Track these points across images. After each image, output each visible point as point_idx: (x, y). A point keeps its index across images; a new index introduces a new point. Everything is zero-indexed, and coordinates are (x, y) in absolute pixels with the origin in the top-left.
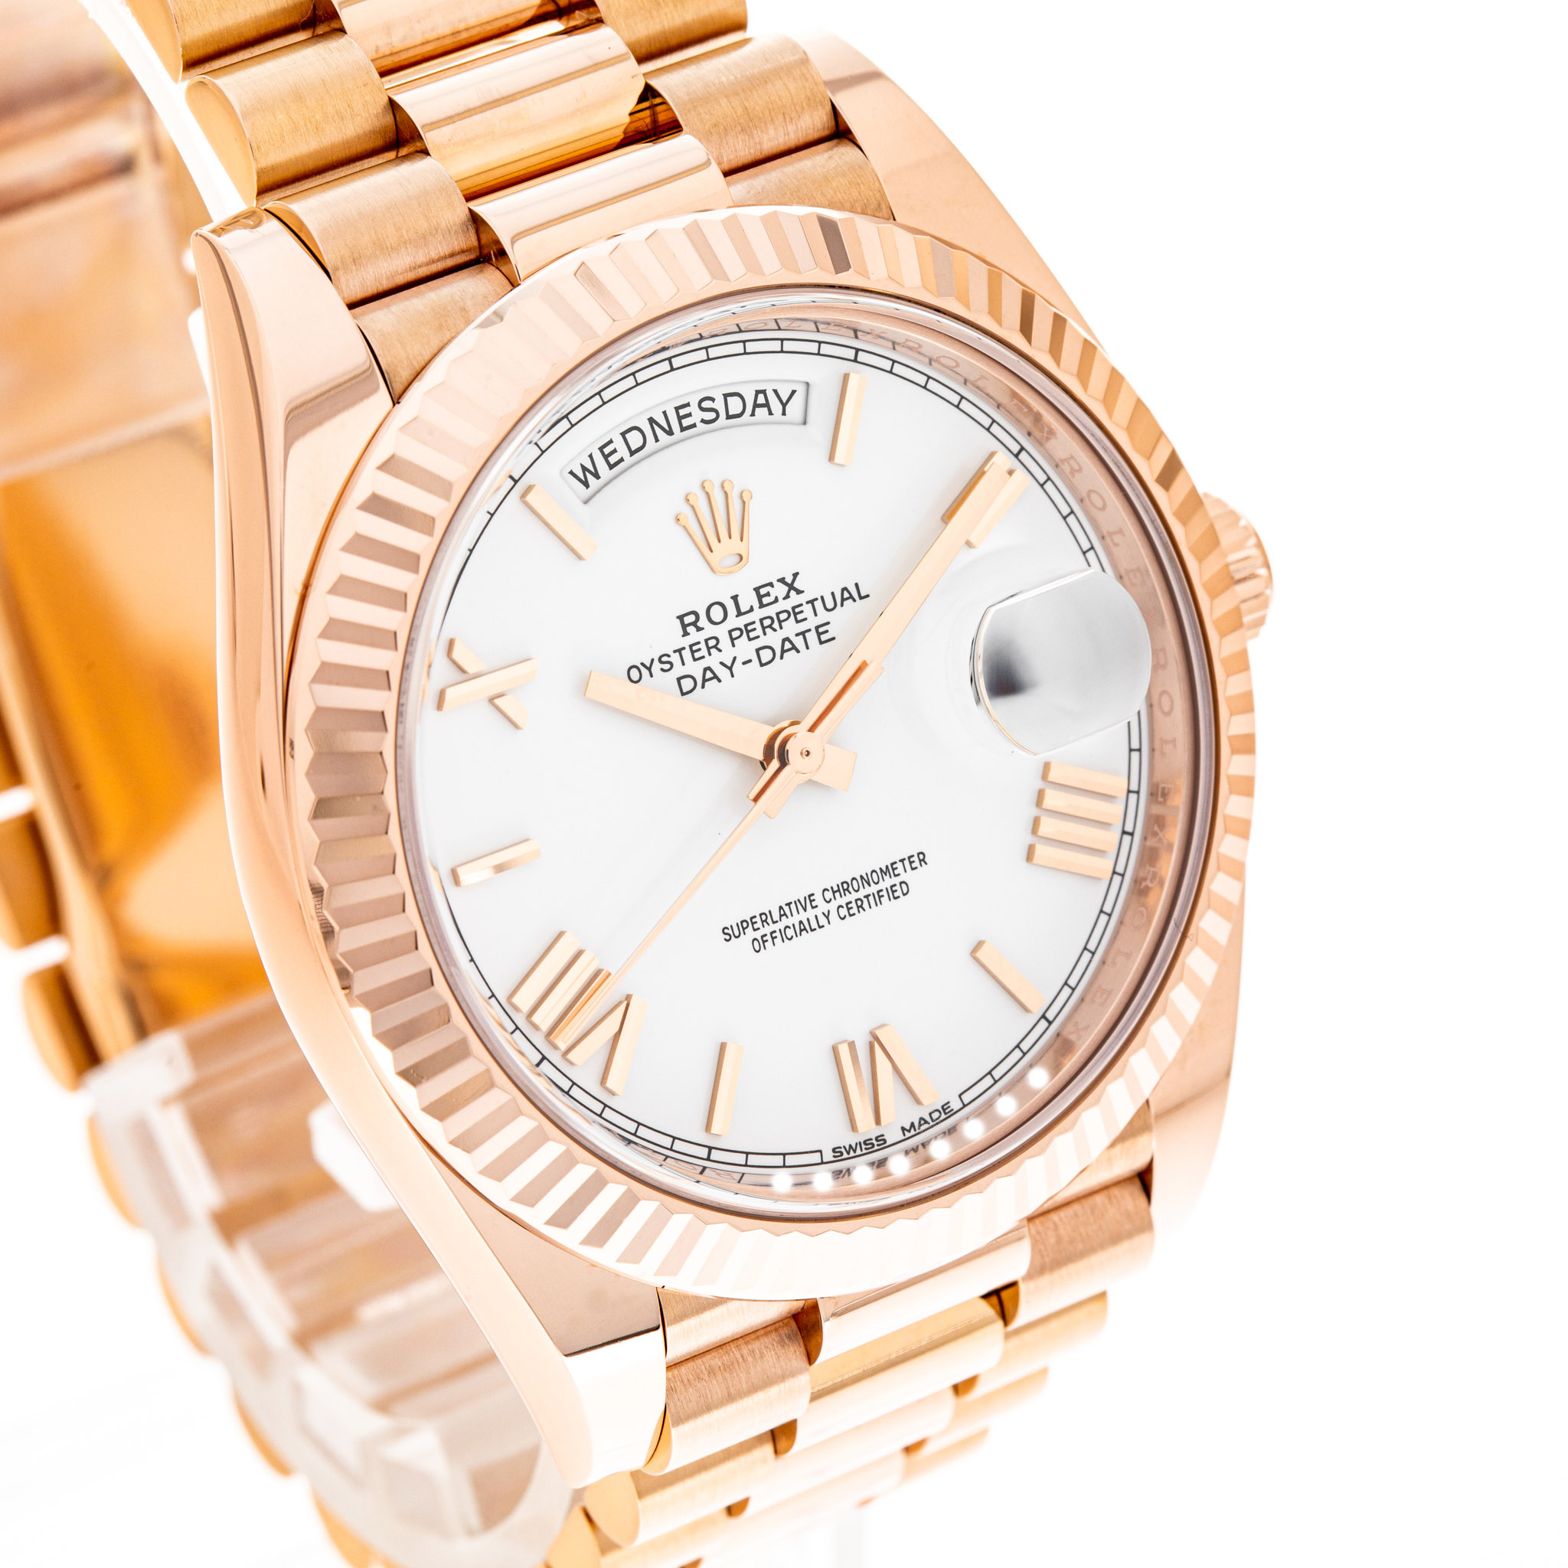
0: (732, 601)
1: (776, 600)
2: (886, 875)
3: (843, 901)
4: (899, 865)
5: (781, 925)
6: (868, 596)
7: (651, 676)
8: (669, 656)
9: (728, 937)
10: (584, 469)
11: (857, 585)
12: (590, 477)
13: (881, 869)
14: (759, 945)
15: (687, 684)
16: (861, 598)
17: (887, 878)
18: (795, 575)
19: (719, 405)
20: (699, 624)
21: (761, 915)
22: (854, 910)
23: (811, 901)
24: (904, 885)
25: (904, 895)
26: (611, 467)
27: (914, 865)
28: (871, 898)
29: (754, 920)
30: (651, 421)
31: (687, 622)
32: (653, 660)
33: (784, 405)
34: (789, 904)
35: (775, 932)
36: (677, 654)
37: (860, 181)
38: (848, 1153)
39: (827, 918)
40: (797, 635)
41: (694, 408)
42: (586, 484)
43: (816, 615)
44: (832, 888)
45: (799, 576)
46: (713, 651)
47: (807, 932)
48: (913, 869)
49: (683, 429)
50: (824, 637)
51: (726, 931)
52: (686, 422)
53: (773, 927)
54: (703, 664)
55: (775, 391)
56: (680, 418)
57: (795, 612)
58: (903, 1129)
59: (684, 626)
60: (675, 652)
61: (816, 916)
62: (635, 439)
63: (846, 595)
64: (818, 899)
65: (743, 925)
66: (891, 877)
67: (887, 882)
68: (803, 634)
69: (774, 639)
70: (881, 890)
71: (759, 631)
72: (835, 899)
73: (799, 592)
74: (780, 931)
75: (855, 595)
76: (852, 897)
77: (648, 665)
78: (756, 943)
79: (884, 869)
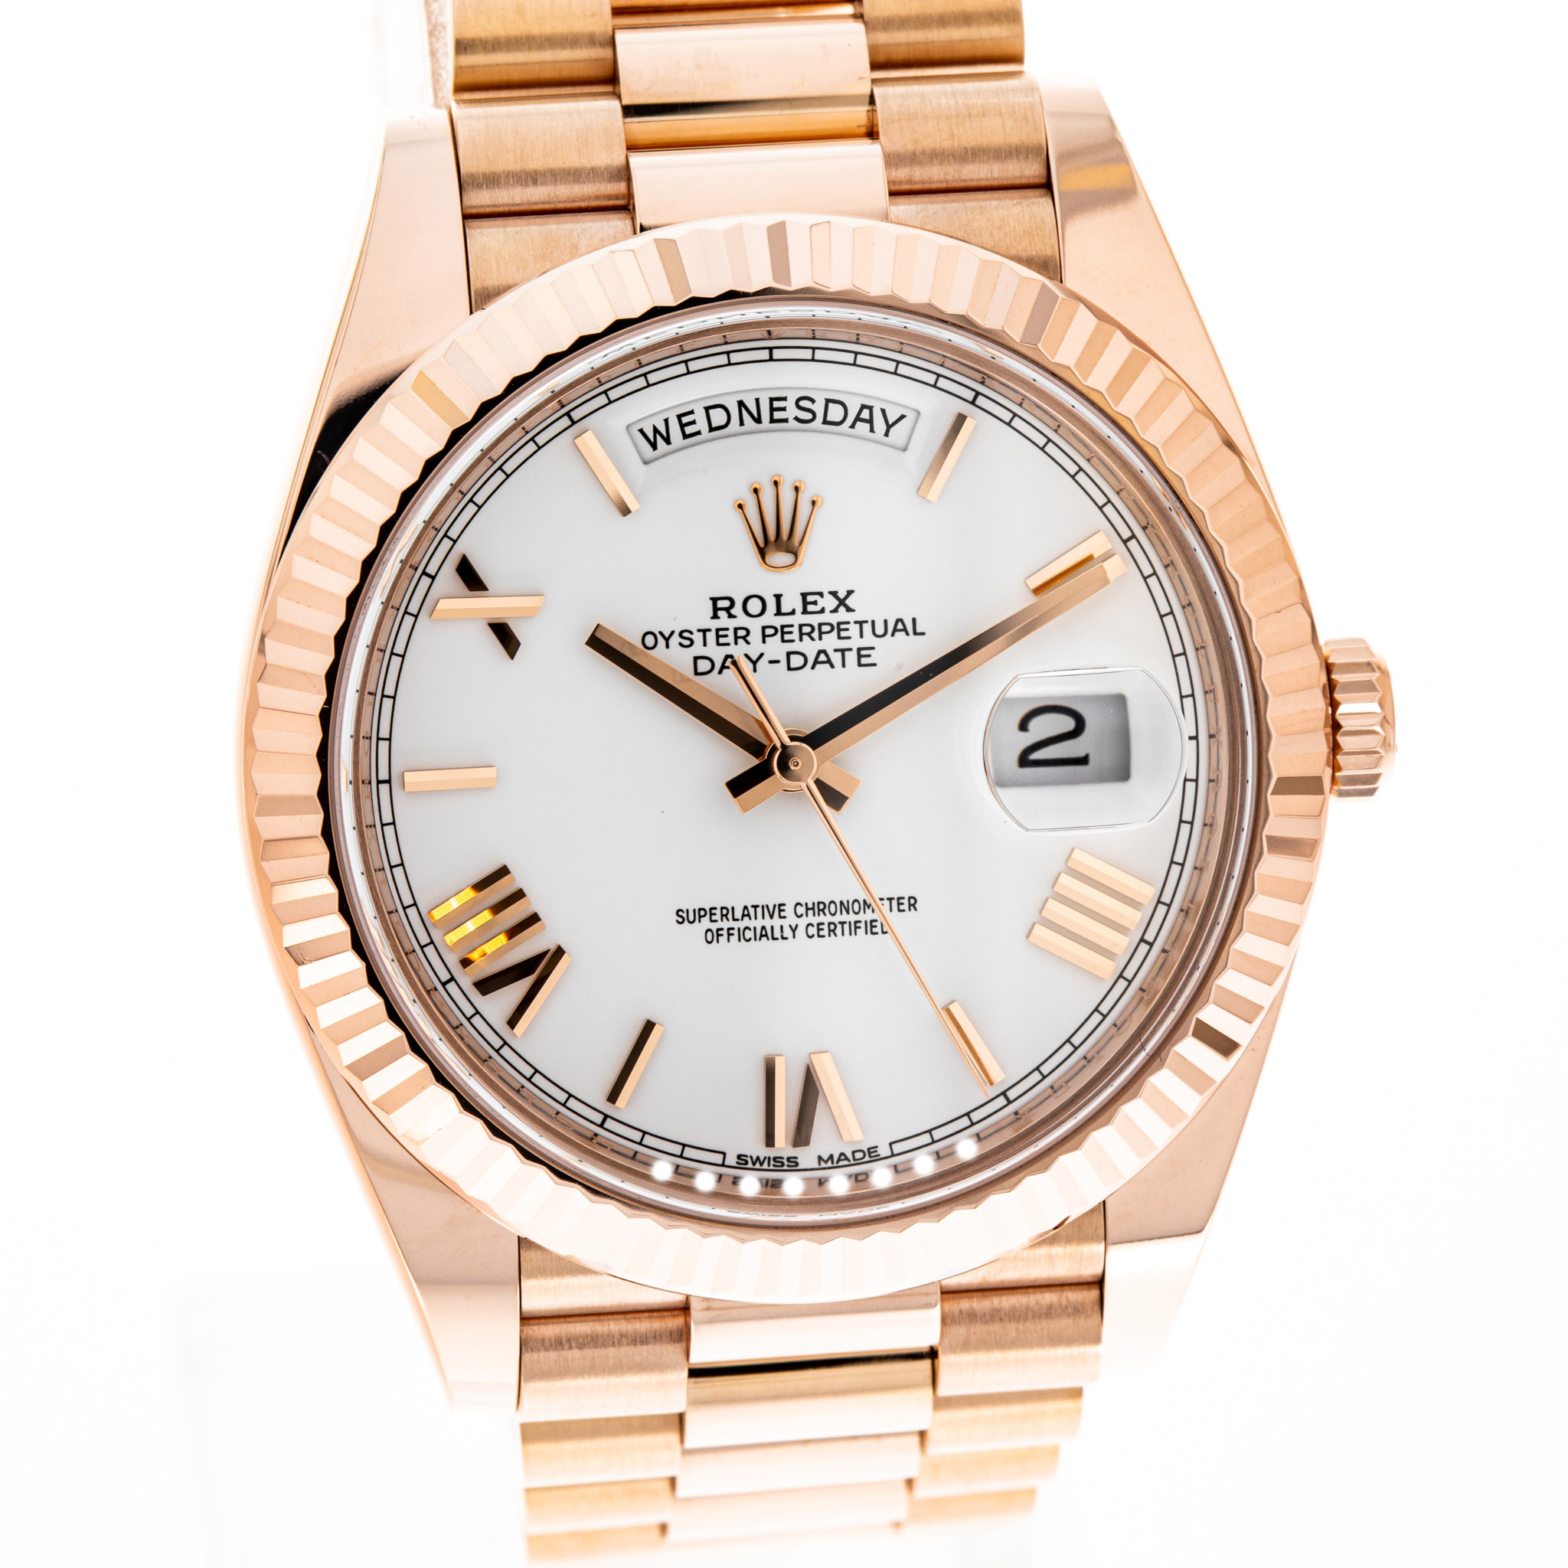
0: (774, 599)
1: (822, 611)
2: (869, 908)
3: (815, 920)
4: (886, 903)
5: (742, 925)
6: (923, 634)
7: (667, 646)
8: (691, 633)
9: (680, 920)
10: (656, 431)
11: (914, 620)
12: (660, 441)
13: (865, 900)
14: (713, 936)
15: (704, 665)
16: (915, 633)
17: (869, 911)
18: (850, 593)
19: (819, 408)
20: (733, 611)
21: (722, 908)
22: (825, 932)
23: (780, 911)
24: (885, 924)
25: (883, 933)
26: (685, 436)
27: (901, 907)
28: (846, 926)
29: (713, 911)
30: (741, 404)
31: (720, 605)
32: (672, 633)
33: (889, 427)
34: (755, 907)
35: (733, 929)
36: (701, 634)
37: (1035, 233)
38: (754, 1164)
39: (794, 931)
40: (836, 650)
41: (790, 404)
42: (654, 446)
43: (862, 636)
44: (806, 904)
45: (853, 595)
46: (740, 641)
47: (768, 939)
48: (899, 910)
49: (772, 421)
50: (864, 661)
51: (680, 913)
52: (777, 415)
53: (732, 924)
54: (726, 650)
55: (883, 411)
56: (772, 410)
57: (839, 628)
58: (820, 1158)
59: (716, 609)
60: (699, 630)
61: (782, 927)
62: (718, 417)
63: (900, 626)
64: (789, 911)
65: (700, 913)
66: (873, 911)
67: (869, 915)
68: (843, 651)
69: (810, 647)
70: (860, 922)
71: (795, 636)
72: (807, 915)
73: (849, 609)
74: (739, 929)
75: (910, 629)
76: (826, 919)
77: (667, 636)
78: (709, 933)
79: (868, 902)
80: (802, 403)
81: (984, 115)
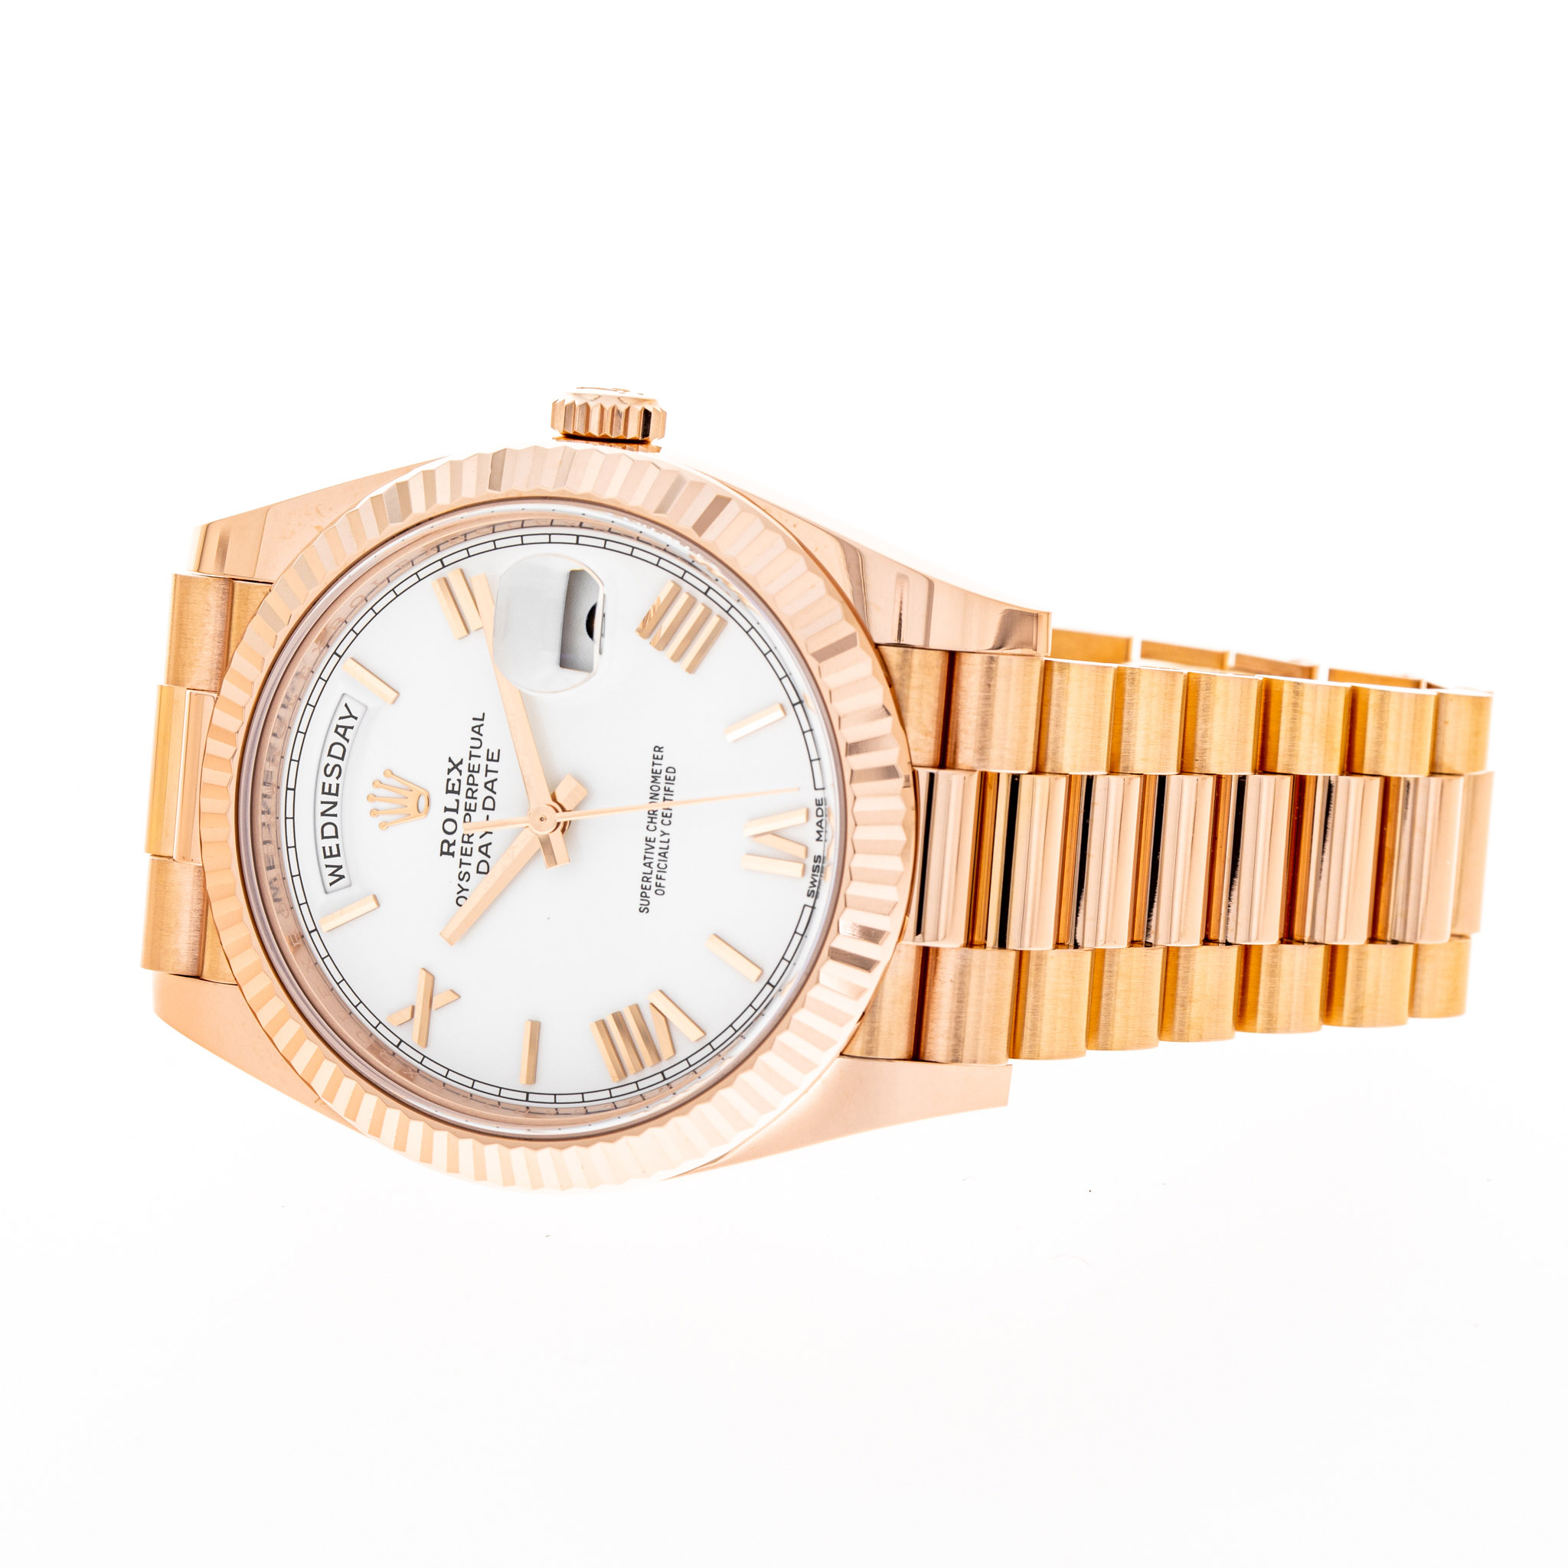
0: (447, 812)
1: (459, 781)
2: (657, 780)
3: (660, 818)
4: (656, 767)
5: (655, 869)
6: (484, 714)
7: (467, 890)
8: (461, 872)
9: (646, 910)
10: (332, 874)
11: (474, 719)
12: (338, 873)
13: (652, 782)
14: (660, 889)
15: (483, 867)
16: (483, 720)
17: (659, 780)
18: (450, 760)
19: (333, 762)
20: (451, 842)
21: (643, 880)
22: (669, 812)
23: (650, 841)
24: (669, 770)
25: (675, 772)
26: (338, 855)
27: (660, 757)
28: (667, 797)
29: (644, 887)
30: (323, 814)
31: (446, 850)
32: (459, 885)
33: (351, 716)
34: (645, 858)
35: (657, 875)
36: (462, 866)
38: (814, 886)
39: (665, 834)
40: (486, 776)
41: (328, 781)
42: (342, 877)
43: (479, 757)
44: (648, 822)
45: (452, 759)
46: (471, 840)
47: (667, 852)
48: (662, 759)
49: (336, 794)
50: (495, 758)
51: (642, 910)
52: (333, 791)
53: (654, 876)
54: (476, 851)
55: (341, 718)
56: (329, 793)
57: (472, 771)
58: (818, 840)
59: (448, 853)
60: (460, 867)
61: (661, 842)
63: (477, 729)
64: (651, 835)
65: (644, 896)
66: (660, 777)
67: (662, 780)
68: (487, 771)
69: (482, 793)
70: (665, 787)
71: (473, 802)
73: (461, 763)
74: (659, 871)
75: (479, 723)
76: (660, 810)
77: (461, 889)
78: (658, 892)
79: (653, 779)
80: (328, 773)
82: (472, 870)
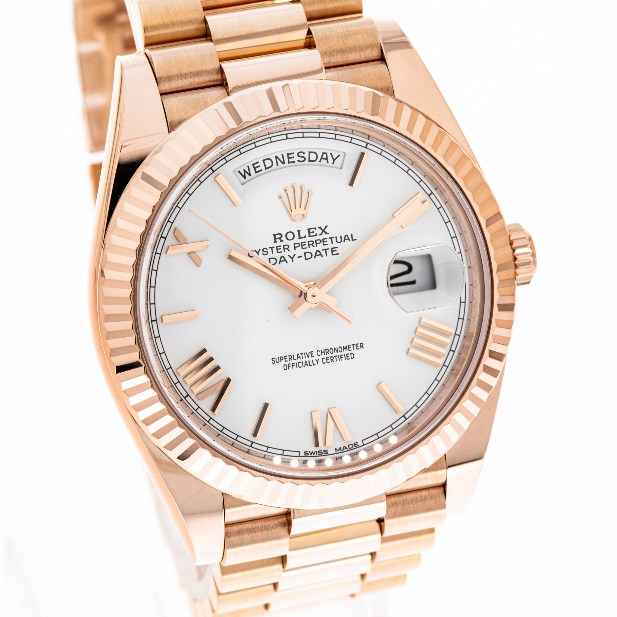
0: (297, 232)
1: (316, 235)
2: (345, 349)
3: (325, 356)
4: (352, 347)
5: (297, 361)
6: (356, 240)
7: (258, 256)
8: (267, 249)
9: (274, 362)
10: (245, 171)
11: (352, 235)
12: (247, 175)
13: (343, 347)
14: (287, 367)
15: (273, 261)
16: (353, 240)
17: (345, 351)
18: (326, 227)
19: (306, 156)
20: (282, 239)
21: (289, 356)
22: (329, 361)
23: (311, 354)
24: (352, 355)
25: (352, 358)
26: (256, 172)
27: (358, 348)
28: (337, 357)
29: (286, 357)
30: (276, 157)
31: (277, 237)
32: (260, 250)
33: (334, 160)
34: (302, 354)
35: (294, 363)
37: (382, 78)
38: (311, 454)
39: (317, 362)
40: (323, 250)
41: (295, 155)
42: (245, 177)
43: (332, 243)
44: (321, 350)
45: (327, 227)
46: (286, 250)
47: (308, 366)
48: (357, 349)
49: (289, 162)
50: (334, 253)
51: (273, 359)
52: (291, 160)
53: (293, 361)
54: (281, 255)
55: (331, 154)
56: (289, 158)
57: (323, 241)
58: (336, 449)
59: (275, 239)
60: (270, 248)
61: (313, 360)
62: (268, 163)
63: (347, 238)
64: (315, 354)
65: (281, 359)
66: (347, 350)
67: (346, 352)
68: (326, 250)
69: (313, 250)
70: (342, 355)
71: (307, 246)
72: (322, 355)
73: (326, 233)
74: (296, 363)
75: (350, 238)
76: (329, 355)
77: (258, 251)
78: (285, 366)
79: (345, 347)
80: (300, 154)
81: (355, 34)
82: (270, 255)
